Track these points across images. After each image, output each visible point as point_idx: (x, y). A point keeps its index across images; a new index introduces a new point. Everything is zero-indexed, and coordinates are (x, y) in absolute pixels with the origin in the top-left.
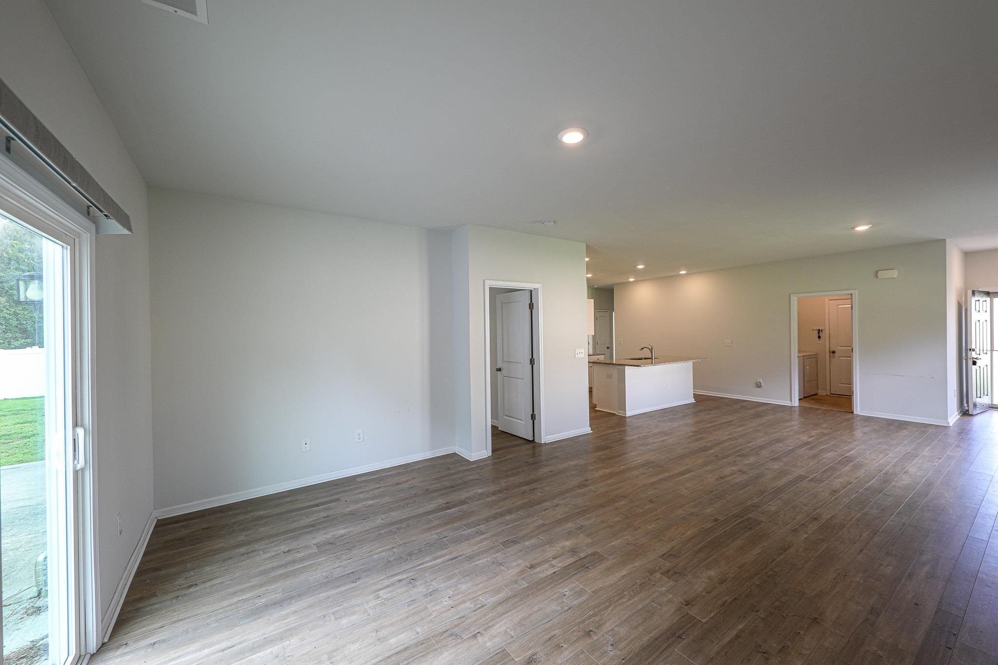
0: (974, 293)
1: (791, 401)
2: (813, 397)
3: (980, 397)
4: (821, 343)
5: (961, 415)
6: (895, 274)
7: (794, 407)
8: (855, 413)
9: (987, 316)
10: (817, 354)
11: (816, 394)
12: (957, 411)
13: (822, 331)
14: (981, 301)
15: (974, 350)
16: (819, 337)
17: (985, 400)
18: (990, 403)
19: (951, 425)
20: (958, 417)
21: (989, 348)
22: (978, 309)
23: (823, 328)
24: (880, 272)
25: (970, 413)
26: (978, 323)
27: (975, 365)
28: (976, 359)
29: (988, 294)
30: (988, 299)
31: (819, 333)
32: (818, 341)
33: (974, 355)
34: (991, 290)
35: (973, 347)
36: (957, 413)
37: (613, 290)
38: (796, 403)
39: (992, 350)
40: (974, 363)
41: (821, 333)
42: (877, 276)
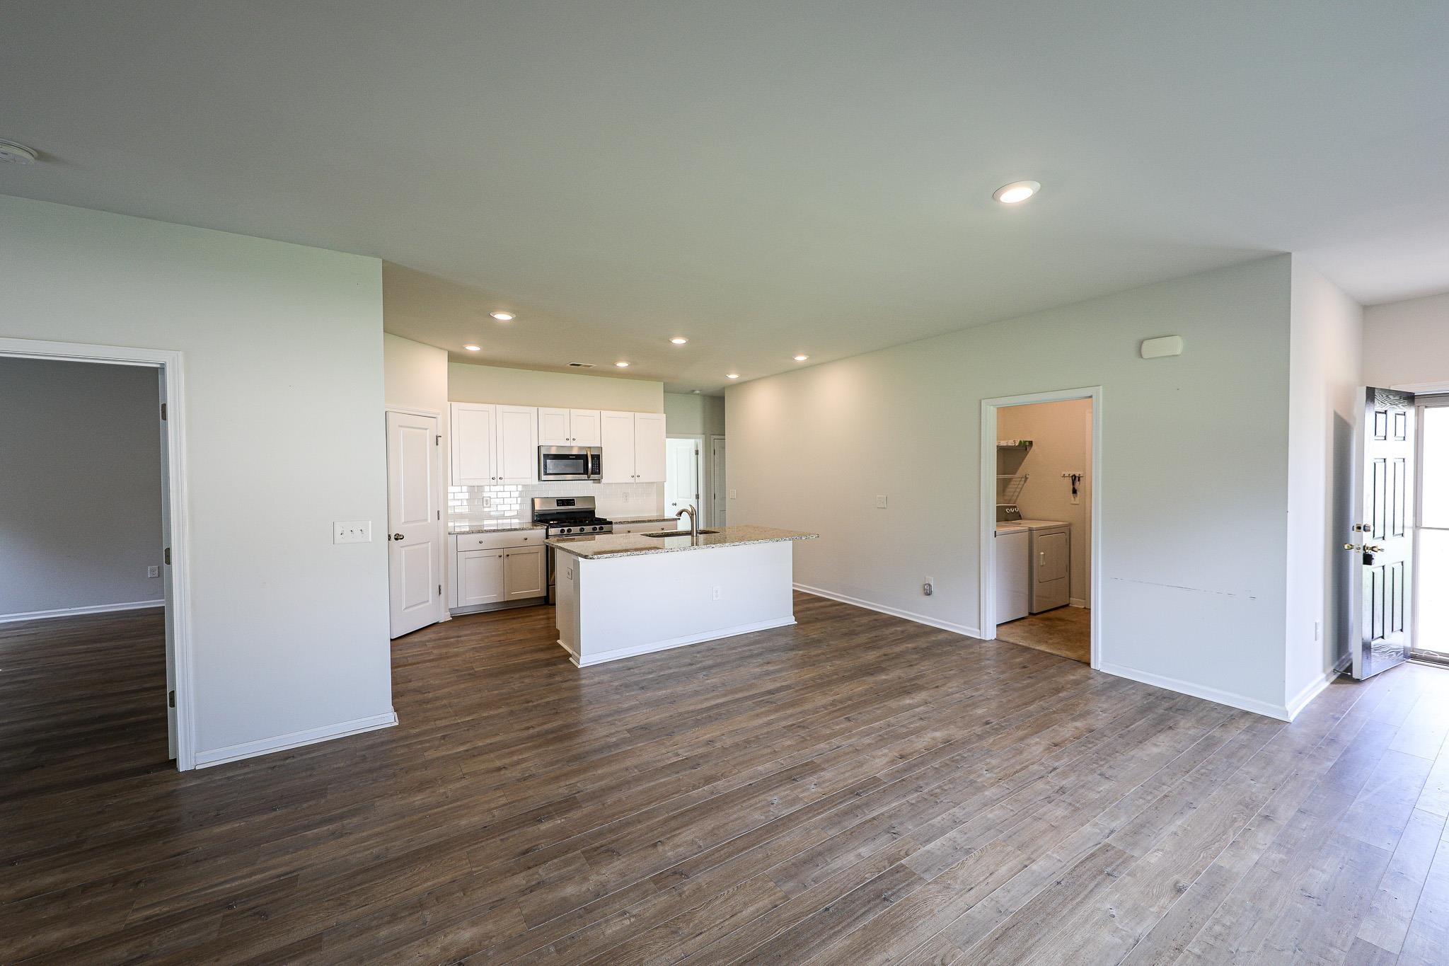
0: (1371, 394)
1: (980, 629)
2: (1045, 615)
3: (1383, 637)
4: (1078, 503)
5: (1334, 678)
6: (1176, 345)
7: (985, 641)
8: (1093, 666)
9: (1408, 449)
10: (1069, 526)
11: (1067, 605)
12: (1324, 671)
13: (1079, 480)
14: (1391, 414)
15: (1366, 529)
16: (1075, 491)
17: (1398, 640)
18: (1409, 645)
19: (1291, 719)
20: (1326, 684)
21: (1409, 521)
22: (1381, 432)
23: (1081, 473)
24: (1145, 343)
25: (1355, 676)
26: (1380, 467)
27: (1370, 564)
28: (1372, 549)
29: (1410, 398)
30: (1411, 412)
31: (1073, 484)
32: (1072, 499)
33: (1367, 539)
34: (1417, 389)
35: (1367, 520)
36: (1323, 676)
37: (724, 398)
38: (990, 633)
39: (1417, 526)
40: (1368, 560)
41: (1077, 483)
42: (1141, 356)
